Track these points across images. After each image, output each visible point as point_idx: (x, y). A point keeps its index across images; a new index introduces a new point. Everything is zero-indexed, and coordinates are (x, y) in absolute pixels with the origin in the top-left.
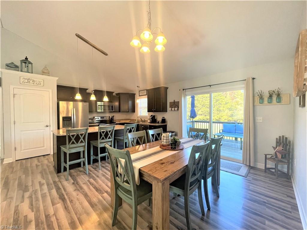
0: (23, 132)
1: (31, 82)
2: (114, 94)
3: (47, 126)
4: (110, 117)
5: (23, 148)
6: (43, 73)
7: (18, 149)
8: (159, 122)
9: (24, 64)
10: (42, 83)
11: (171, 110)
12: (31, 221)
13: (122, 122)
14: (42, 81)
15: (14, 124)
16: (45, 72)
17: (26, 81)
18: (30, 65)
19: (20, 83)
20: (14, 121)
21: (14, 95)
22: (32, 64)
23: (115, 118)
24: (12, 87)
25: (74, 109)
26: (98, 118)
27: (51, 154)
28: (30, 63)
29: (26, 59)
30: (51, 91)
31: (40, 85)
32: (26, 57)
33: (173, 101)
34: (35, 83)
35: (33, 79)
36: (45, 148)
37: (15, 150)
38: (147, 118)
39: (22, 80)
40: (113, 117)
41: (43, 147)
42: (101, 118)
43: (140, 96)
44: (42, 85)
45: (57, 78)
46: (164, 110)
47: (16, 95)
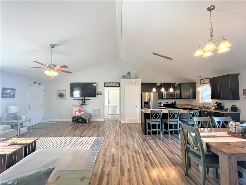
0: (128, 109)
1: (131, 83)
2: (176, 85)
3: (137, 107)
4: (172, 102)
5: (127, 117)
8: (227, 110)
9: (128, 75)
10: (135, 83)
12: (140, 153)
13: (183, 107)
15: (125, 105)
16: (136, 77)
17: (129, 83)
18: (130, 75)
19: (127, 85)
20: (125, 103)
21: (125, 90)
23: (177, 104)
24: (124, 87)
25: (150, 97)
26: (164, 103)
27: (138, 123)
29: (129, 72)
30: (138, 87)
36: (136, 119)
37: (125, 118)
38: (211, 105)
39: (127, 83)
40: (176, 102)
42: (166, 103)
43: (201, 84)
45: (141, 80)
47: (125, 91)
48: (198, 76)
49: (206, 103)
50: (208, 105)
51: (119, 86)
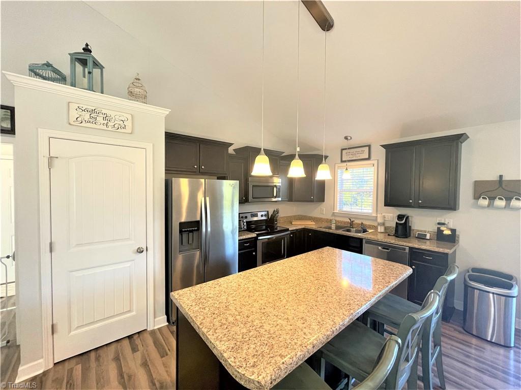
0: (76, 274)
1: (100, 119)
3: (140, 251)
4: (268, 212)
5: (75, 324)
6: (132, 95)
7: (61, 328)
9: (79, 68)
10: (128, 124)
11: (490, 206)
14: (130, 117)
15: (51, 251)
16: (136, 93)
17: (87, 116)
18: (96, 72)
19: (70, 124)
20: (51, 244)
21: (51, 159)
22: (102, 68)
23: (281, 215)
24: (43, 134)
25: (208, 199)
26: (246, 217)
27: (148, 330)
28: (96, 64)
29: (87, 50)
30: (150, 147)
31: (123, 130)
32: (87, 45)
33: (499, 179)
34: (110, 124)
35: (104, 111)
36: (134, 313)
37: (53, 333)
38: (376, 220)
39: (74, 114)
40: (277, 212)
41: (129, 311)
42: (252, 215)
43: (342, 161)
44: (128, 130)
45: (166, 112)
46: (449, 203)
47: (56, 162)
48: (346, 138)
49: (358, 216)
50: (362, 219)
51: (11, 131)
